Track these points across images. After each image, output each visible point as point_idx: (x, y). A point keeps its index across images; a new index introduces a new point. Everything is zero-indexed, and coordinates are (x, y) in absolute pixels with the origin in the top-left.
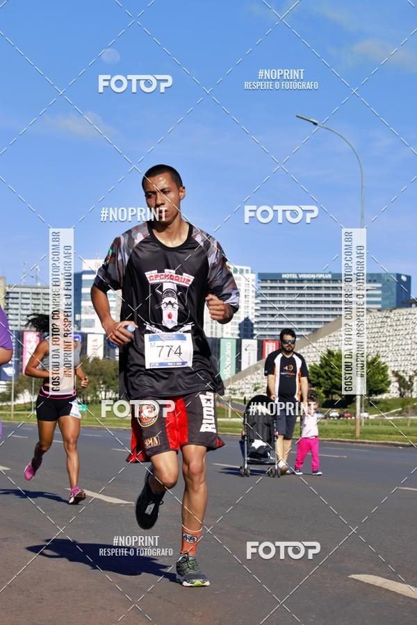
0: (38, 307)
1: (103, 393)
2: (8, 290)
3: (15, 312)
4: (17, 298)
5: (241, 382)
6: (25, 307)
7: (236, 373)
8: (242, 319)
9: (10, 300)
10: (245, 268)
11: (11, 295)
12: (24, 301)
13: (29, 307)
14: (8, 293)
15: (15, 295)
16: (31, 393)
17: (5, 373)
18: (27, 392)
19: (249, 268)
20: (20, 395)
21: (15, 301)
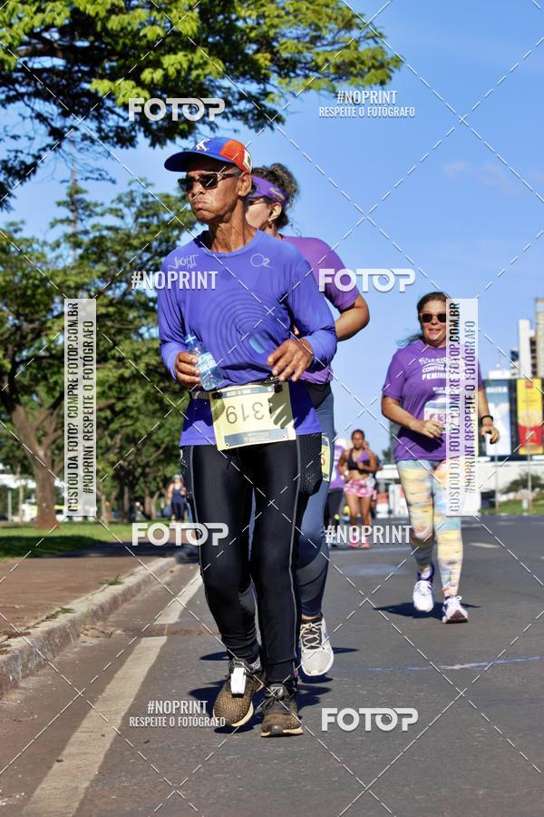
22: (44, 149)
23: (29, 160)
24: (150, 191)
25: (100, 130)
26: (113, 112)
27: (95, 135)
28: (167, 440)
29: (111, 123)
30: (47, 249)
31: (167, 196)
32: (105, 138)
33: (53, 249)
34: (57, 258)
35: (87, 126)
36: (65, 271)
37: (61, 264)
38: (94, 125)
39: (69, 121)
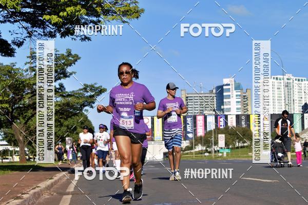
0: (203, 103)
1: (237, 144)
2: (187, 96)
3: (191, 106)
4: (192, 100)
5: (305, 135)
6: (196, 103)
7: (302, 130)
8: (303, 104)
9: (189, 101)
10: (303, 78)
11: (189, 98)
12: (195, 101)
13: (198, 103)
14: (187, 97)
15: (191, 98)
16: (202, 145)
17: (188, 137)
18: (200, 145)
19: (305, 78)
20: (196, 147)
21: (191, 101)
22: (26, 37)
23: (21, 41)
24: (58, 53)
25: (44, 32)
26: (49, 26)
27: (43, 34)
28: (61, 134)
29: (48, 30)
30: (24, 72)
31: (63, 55)
32: (45, 35)
33: (26, 72)
34: (27, 75)
35: (40, 31)
36: (29, 79)
37: (28, 77)
38: (42, 30)
39: (34, 29)
